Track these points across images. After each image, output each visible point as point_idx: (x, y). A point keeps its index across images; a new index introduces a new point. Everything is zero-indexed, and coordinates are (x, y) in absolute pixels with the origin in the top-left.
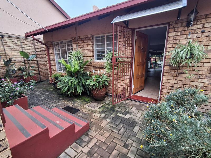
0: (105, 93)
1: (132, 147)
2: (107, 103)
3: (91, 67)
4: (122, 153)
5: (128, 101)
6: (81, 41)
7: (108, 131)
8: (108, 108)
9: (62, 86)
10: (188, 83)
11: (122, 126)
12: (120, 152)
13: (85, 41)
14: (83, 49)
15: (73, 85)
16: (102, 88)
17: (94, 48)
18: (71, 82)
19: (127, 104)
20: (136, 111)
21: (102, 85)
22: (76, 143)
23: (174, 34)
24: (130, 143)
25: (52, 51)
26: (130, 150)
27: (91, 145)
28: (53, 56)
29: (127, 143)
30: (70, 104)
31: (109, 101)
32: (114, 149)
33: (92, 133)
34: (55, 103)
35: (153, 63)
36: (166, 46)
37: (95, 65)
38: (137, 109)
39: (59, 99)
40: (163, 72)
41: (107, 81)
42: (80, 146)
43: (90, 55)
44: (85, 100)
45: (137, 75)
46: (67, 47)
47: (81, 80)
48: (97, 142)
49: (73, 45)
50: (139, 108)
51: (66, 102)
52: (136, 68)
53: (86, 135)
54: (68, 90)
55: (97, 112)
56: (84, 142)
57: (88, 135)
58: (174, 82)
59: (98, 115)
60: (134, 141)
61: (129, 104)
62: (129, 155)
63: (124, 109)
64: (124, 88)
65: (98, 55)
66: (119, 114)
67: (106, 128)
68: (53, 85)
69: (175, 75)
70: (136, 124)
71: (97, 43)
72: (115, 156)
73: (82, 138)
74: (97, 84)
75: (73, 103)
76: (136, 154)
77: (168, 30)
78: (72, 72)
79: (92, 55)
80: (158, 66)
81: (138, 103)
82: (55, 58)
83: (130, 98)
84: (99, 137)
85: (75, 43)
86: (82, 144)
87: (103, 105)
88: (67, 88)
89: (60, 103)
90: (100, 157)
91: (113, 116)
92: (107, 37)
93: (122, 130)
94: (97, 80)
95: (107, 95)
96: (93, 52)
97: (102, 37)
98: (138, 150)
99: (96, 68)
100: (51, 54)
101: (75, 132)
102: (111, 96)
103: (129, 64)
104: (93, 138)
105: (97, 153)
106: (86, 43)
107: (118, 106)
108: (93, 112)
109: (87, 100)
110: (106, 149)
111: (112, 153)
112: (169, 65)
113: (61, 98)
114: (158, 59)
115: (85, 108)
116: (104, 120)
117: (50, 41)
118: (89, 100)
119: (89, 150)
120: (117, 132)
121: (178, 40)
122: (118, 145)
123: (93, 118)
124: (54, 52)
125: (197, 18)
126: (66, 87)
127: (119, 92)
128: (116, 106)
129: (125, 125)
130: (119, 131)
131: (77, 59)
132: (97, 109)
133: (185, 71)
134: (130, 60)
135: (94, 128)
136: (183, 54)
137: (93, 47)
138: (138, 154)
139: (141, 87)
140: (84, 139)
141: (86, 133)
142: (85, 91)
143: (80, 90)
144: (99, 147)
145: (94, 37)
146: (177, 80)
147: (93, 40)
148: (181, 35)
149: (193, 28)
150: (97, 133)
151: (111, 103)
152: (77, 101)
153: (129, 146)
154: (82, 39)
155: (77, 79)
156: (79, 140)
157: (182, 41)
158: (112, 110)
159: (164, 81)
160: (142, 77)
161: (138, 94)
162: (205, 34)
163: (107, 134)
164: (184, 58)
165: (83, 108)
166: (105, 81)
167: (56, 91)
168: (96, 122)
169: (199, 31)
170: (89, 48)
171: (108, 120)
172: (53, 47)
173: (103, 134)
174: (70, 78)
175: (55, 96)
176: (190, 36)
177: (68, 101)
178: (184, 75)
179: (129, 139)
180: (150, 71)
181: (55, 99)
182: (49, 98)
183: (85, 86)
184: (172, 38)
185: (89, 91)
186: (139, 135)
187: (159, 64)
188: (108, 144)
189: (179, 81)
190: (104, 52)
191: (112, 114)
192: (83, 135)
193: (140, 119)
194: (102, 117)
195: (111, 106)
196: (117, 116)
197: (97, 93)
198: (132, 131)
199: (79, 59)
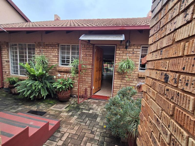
0: (70, 94)
1: (97, 132)
2: (72, 103)
3: (55, 71)
4: (90, 138)
5: (89, 100)
6: (46, 46)
7: (77, 125)
8: (73, 107)
9: (23, 90)
10: (128, 84)
11: (87, 120)
12: (89, 138)
13: (50, 48)
14: (48, 54)
15: (36, 89)
16: (67, 90)
17: (59, 55)
18: (36, 85)
19: (89, 102)
20: (97, 107)
21: (68, 87)
22: (50, 140)
23: (119, 52)
24: (95, 130)
25: (7, 52)
26: (96, 135)
27: (64, 138)
28: (6, 58)
29: (93, 130)
30: (34, 108)
31: (74, 102)
32: (84, 137)
33: (63, 129)
34: (14, 109)
35: (105, 69)
36: (115, 59)
37: (60, 69)
38: (97, 105)
39: (18, 104)
40: (114, 77)
41: (72, 84)
42: (54, 142)
43: (55, 61)
44: (49, 103)
45: (96, 79)
46: (28, 50)
47: (46, 84)
48: (69, 135)
49: (36, 49)
50: (98, 104)
51: (28, 107)
52: (95, 73)
53: (58, 132)
54: (30, 94)
55: (64, 112)
56: (57, 137)
57: (59, 132)
58: (120, 83)
59: (66, 114)
60: (97, 128)
61: (91, 102)
62: (95, 138)
63: (87, 106)
64: (86, 89)
65: (63, 61)
66: (84, 111)
67: (75, 123)
68: (5, 90)
69: (121, 78)
70: (98, 116)
71: (62, 50)
72: (85, 141)
73: (54, 135)
74: (64, 87)
75: (36, 107)
76: (100, 136)
77: (116, 49)
78: (36, 76)
79: (57, 60)
80: (109, 71)
81: (97, 101)
82: (10, 60)
83: (91, 97)
84: (70, 131)
85: (38, 47)
86: (56, 140)
87: (68, 105)
88: (30, 92)
89: (20, 109)
90: (73, 145)
91: (79, 113)
92: (72, 47)
93: (88, 122)
94: (63, 83)
95: (71, 96)
96: (58, 58)
97: (67, 46)
98: (101, 133)
99: (60, 72)
100: (4, 56)
101: (49, 130)
102: (75, 97)
103: (90, 70)
104: (65, 133)
105: (70, 143)
106: (51, 49)
107: (82, 104)
108: (61, 112)
109: (51, 102)
110: (77, 138)
111: (82, 140)
112: (117, 72)
113: (20, 104)
114: (109, 66)
115: (52, 110)
116: (72, 118)
117: (4, 42)
118: (53, 102)
119: (63, 143)
120: (84, 124)
121: (122, 56)
122: (86, 133)
123: (61, 117)
124: (8, 53)
125: (130, 45)
126: (28, 91)
127: (82, 93)
128: (80, 105)
129: (90, 118)
130: (86, 123)
131: (42, 63)
132: (64, 109)
133: (126, 76)
134: (91, 67)
135: (64, 125)
136: (125, 66)
137: (58, 53)
138: (101, 135)
139: (99, 88)
140: (56, 136)
141: (57, 130)
142: (49, 94)
143: (44, 94)
144: (71, 138)
145: (60, 45)
146: (122, 82)
147: (59, 47)
148: (123, 53)
149: (129, 50)
150: (68, 128)
151: (75, 103)
152: (41, 104)
153: (95, 132)
154: (47, 45)
155: (41, 82)
156: (51, 138)
157: (124, 57)
158: (78, 108)
159: (115, 83)
160: (99, 80)
161: (97, 94)
162: (134, 55)
163: (76, 128)
164: (125, 68)
165: (49, 110)
166: (70, 83)
167: (11, 97)
168: (65, 120)
169: (132, 52)
170: (54, 54)
171: (76, 117)
172: (8, 47)
173: (73, 128)
174: (34, 82)
175: (11, 102)
176: (128, 55)
177: (30, 106)
178: (126, 79)
179: (94, 128)
180: (103, 75)
181: (13, 105)
182: (4, 104)
183: (49, 89)
184: (118, 54)
185: (54, 94)
186: (100, 124)
187: (109, 70)
188: (79, 134)
189: (123, 83)
190: (69, 58)
191: (78, 111)
192: (55, 132)
193: (100, 112)
194: (69, 115)
195: (76, 105)
196: (82, 113)
197: (63, 94)
198: (96, 121)
199: (43, 63)
